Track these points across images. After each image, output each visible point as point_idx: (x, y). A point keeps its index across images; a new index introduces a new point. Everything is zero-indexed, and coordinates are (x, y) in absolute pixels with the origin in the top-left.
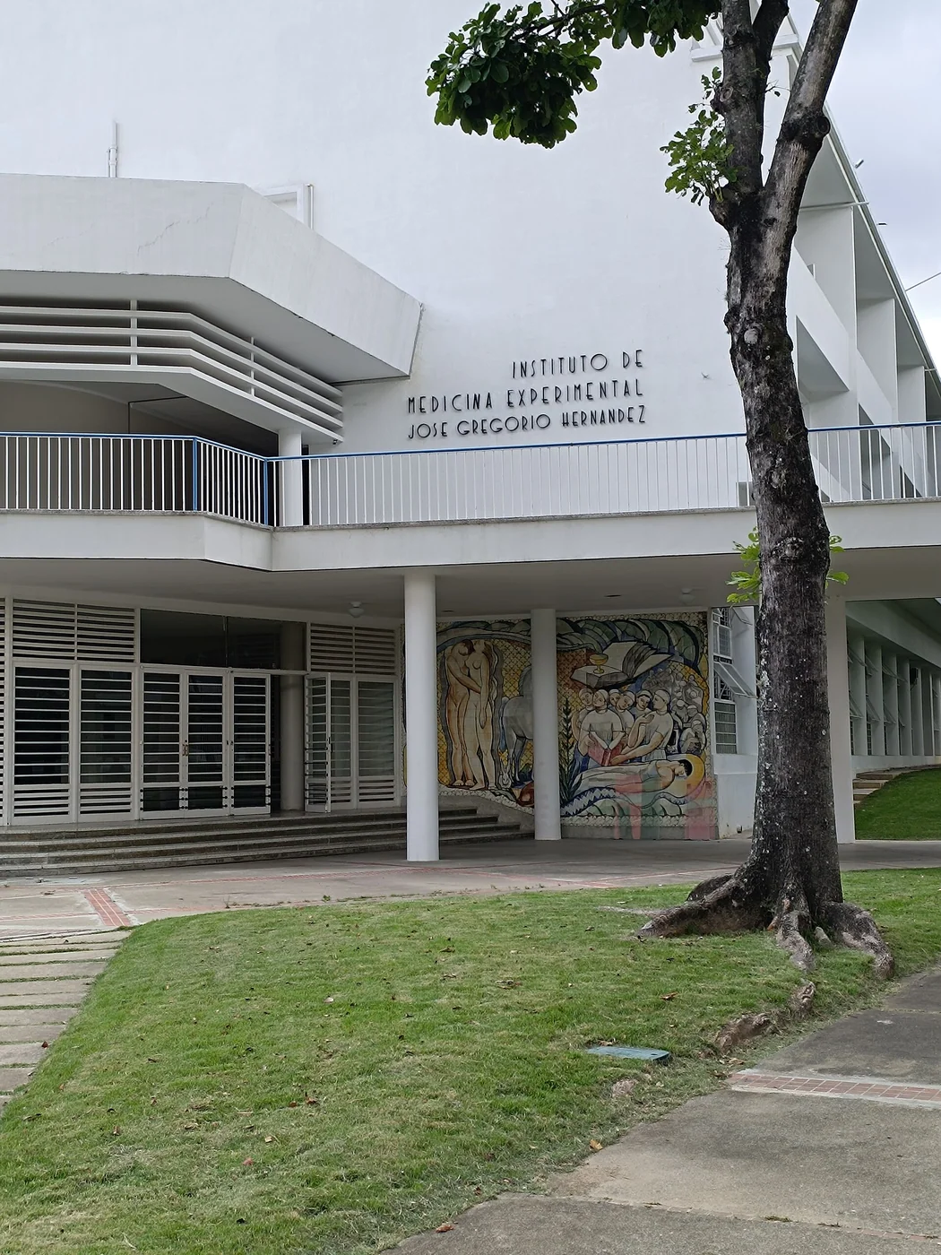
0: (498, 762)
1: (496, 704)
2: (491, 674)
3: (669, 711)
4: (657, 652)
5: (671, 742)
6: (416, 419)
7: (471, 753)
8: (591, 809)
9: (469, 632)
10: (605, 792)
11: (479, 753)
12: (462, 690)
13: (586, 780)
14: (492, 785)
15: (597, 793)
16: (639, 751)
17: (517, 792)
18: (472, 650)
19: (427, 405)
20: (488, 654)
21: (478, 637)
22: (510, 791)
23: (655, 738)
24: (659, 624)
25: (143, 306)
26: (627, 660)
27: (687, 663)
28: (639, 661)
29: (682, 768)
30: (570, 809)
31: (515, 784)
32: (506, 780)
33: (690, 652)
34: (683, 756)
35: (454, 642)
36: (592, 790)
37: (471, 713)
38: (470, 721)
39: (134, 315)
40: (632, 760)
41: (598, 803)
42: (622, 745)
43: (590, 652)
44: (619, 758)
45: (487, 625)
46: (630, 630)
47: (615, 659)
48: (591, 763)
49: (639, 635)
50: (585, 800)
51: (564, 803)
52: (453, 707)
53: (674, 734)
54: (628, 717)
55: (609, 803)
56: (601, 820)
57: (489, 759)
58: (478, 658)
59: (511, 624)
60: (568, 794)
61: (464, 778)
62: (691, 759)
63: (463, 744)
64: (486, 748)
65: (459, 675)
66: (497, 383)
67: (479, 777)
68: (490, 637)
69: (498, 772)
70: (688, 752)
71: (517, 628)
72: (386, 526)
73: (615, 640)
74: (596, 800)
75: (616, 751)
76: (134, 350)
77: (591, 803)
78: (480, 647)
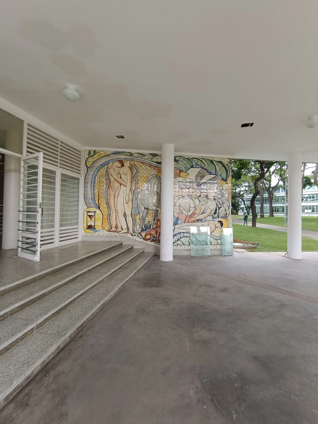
0: (134, 220)
1: (133, 192)
2: (132, 178)
3: (215, 200)
4: (210, 174)
5: (215, 213)
7: (121, 215)
8: (179, 242)
9: (122, 157)
10: (185, 235)
11: (125, 215)
12: (117, 185)
14: (131, 231)
15: (182, 235)
16: (201, 217)
17: (143, 234)
18: (123, 165)
20: (131, 168)
21: (126, 159)
22: (140, 234)
23: (208, 211)
24: (212, 162)
26: (197, 176)
27: (223, 179)
28: (203, 177)
29: (219, 224)
31: (143, 230)
32: (138, 228)
33: (224, 175)
34: (220, 219)
35: (114, 161)
36: (180, 233)
37: (121, 196)
38: (120, 200)
40: (198, 220)
41: (182, 240)
42: (194, 214)
43: (181, 171)
44: (193, 219)
45: (131, 154)
46: (199, 163)
47: (192, 175)
48: (180, 222)
49: (203, 166)
52: (112, 193)
53: (216, 210)
54: (197, 201)
55: (187, 239)
56: (183, 247)
57: (129, 219)
58: (126, 169)
59: (143, 155)
61: (116, 227)
62: (223, 220)
63: (116, 211)
64: (128, 213)
65: (116, 177)
67: (125, 227)
68: (132, 160)
69: (134, 225)
70: (222, 217)
71: (146, 157)
73: (192, 167)
74: (181, 238)
75: (191, 216)
77: (178, 240)
78: (127, 164)
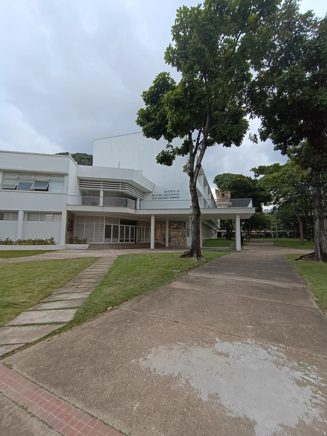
0: (161, 237)
1: (161, 231)
2: (161, 227)
3: (181, 232)
4: (180, 225)
6: (153, 197)
7: (158, 236)
11: (159, 236)
12: (157, 229)
13: (172, 240)
16: (178, 236)
17: (164, 241)
19: (154, 195)
21: (159, 223)
23: (180, 235)
24: (180, 222)
25: (121, 183)
28: (178, 226)
29: (183, 239)
30: (170, 243)
32: (162, 240)
33: (184, 225)
35: (157, 223)
39: (120, 184)
42: (176, 236)
43: (173, 225)
45: (161, 221)
46: (177, 222)
47: (175, 225)
48: (172, 238)
50: (171, 242)
51: (169, 242)
53: (182, 235)
54: (177, 232)
55: (174, 242)
56: (173, 244)
57: (160, 237)
58: (159, 225)
59: (163, 221)
60: (169, 241)
61: (157, 239)
62: (184, 238)
64: (160, 236)
65: (157, 227)
66: (162, 193)
67: (159, 239)
68: (161, 223)
72: (149, 209)
73: (175, 223)
76: (120, 188)
78: (160, 224)
